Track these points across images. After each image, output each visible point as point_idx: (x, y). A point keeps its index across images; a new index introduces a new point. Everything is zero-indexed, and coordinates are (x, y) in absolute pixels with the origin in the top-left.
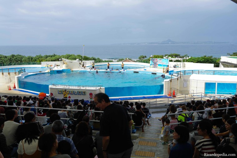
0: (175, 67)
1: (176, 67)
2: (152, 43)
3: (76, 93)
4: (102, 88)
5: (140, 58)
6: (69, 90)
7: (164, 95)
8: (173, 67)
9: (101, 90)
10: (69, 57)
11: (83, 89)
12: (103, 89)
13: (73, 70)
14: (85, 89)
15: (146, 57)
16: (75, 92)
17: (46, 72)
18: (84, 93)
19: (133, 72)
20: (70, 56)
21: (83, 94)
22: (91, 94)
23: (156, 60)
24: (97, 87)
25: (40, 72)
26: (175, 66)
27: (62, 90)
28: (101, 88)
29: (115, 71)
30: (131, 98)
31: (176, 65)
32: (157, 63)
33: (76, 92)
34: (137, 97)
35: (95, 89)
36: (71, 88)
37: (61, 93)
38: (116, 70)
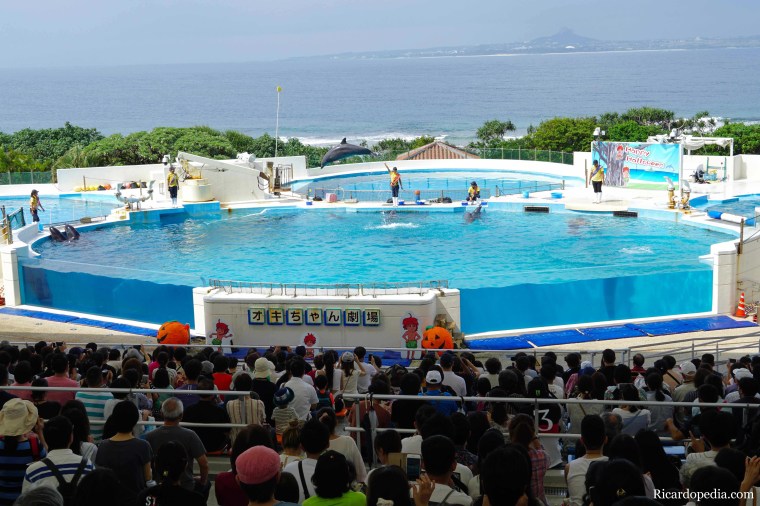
0: (699, 177)
1: (705, 177)
2: (482, 50)
3: (332, 321)
4: (446, 291)
5: (484, 134)
6: (300, 307)
7: (714, 312)
8: (693, 179)
9: (443, 300)
10: (175, 140)
11: (361, 298)
12: (455, 294)
13: (232, 207)
14: (370, 298)
15: (511, 127)
16: (328, 316)
17: (110, 219)
18: (374, 316)
19: (521, 210)
20: (178, 137)
21: (368, 322)
22: (410, 323)
23: (620, 148)
24: (424, 290)
25: (84, 221)
26: (702, 172)
27: (265, 307)
28: (443, 294)
29: (435, 205)
30: (574, 331)
31: (705, 169)
32: (627, 164)
33: (337, 314)
34: (601, 328)
35: (416, 298)
36: (303, 295)
37: (262, 320)
38: (439, 201)
